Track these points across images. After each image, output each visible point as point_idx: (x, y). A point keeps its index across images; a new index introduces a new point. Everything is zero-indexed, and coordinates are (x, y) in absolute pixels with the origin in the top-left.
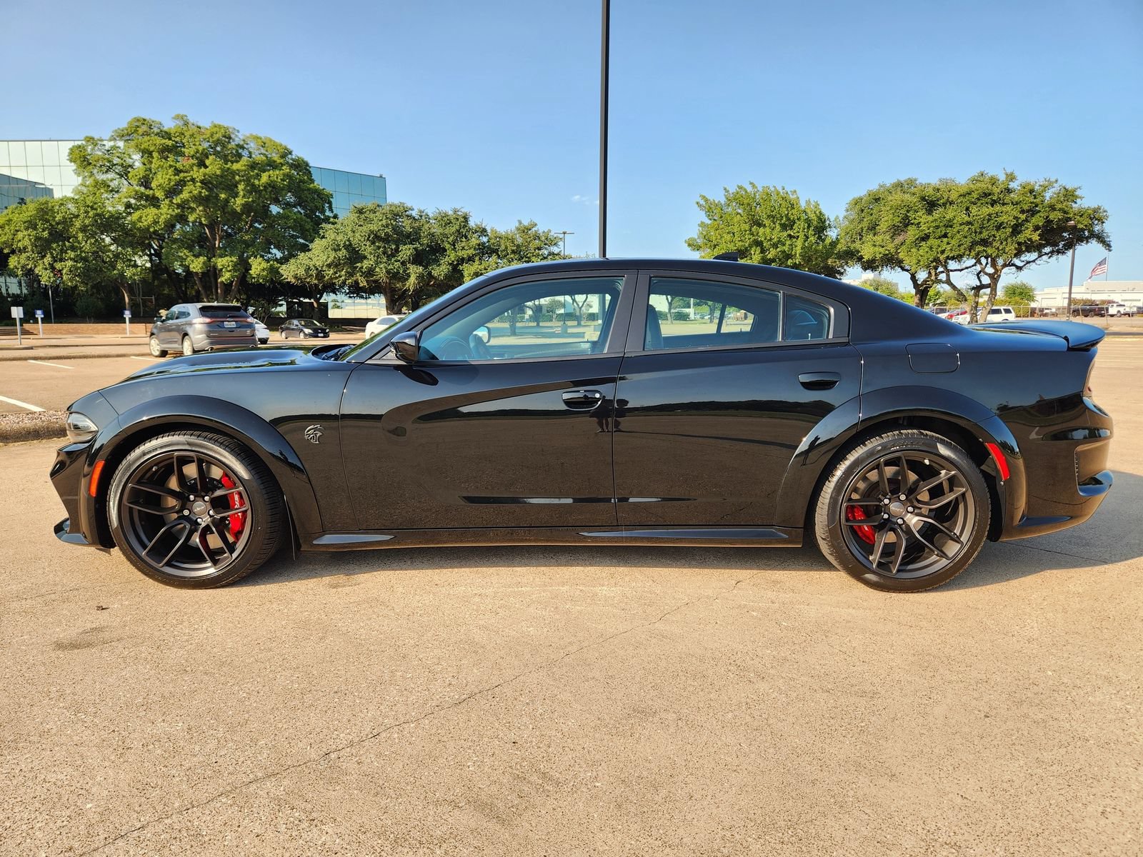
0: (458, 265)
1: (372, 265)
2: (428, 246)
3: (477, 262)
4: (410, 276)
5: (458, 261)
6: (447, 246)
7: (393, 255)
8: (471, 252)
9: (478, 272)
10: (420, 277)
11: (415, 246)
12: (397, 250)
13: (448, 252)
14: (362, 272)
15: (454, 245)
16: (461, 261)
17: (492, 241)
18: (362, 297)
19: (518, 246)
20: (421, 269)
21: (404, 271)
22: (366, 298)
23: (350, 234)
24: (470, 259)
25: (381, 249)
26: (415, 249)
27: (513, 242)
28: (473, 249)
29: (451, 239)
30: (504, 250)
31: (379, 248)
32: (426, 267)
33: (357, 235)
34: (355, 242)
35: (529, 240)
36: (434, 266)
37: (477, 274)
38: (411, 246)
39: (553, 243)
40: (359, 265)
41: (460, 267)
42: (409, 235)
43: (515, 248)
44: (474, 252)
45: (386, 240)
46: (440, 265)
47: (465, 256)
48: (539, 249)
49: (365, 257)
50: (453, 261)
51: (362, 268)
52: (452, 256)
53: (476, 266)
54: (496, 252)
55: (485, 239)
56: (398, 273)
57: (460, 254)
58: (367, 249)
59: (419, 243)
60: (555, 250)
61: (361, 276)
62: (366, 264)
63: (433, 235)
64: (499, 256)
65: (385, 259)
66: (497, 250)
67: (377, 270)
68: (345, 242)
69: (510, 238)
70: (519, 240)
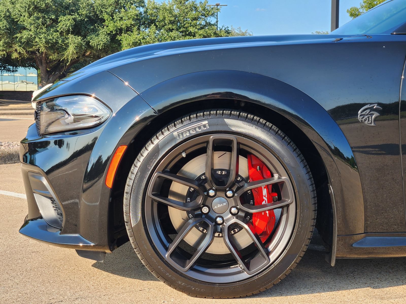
0: (116, 34)
1: (31, 36)
2: (87, 16)
3: (136, 33)
4: (68, 46)
5: (116, 31)
6: (106, 17)
7: (51, 26)
8: (129, 22)
9: (137, 42)
10: (79, 47)
11: (74, 17)
12: (56, 21)
13: (106, 23)
14: (21, 42)
15: (112, 16)
16: (120, 31)
17: (150, 12)
18: (9, 70)
19: (176, 16)
20: (79, 39)
21: (63, 41)
22: (13, 71)
23: (10, 6)
24: (129, 29)
25: (41, 20)
26: (74, 19)
27: (170, 13)
28: (131, 19)
29: (109, 10)
30: (162, 21)
31: (38, 18)
32: (84, 37)
33: (18, 6)
34: (14, 13)
35: (186, 10)
36: (93, 36)
37: (135, 44)
38: (69, 17)
39: (210, 14)
40: (19, 35)
41: (119, 37)
42: (67, 7)
43: (173, 19)
44: (133, 23)
45: (46, 11)
46: (98, 35)
47: (123, 27)
48: (195, 19)
49: (25, 28)
50: (112, 32)
51: (21, 38)
52: (111, 26)
53: (135, 36)
54: (153, 22)
55: (142, 10)
56: (57, 43)
57: (119, 24)
58: (26, 21)
59: (78, 14)
60: (212, 20)
61: (20, 46)
62: (25, 35)
63: (92, 5)
64: (157, 26)
65: (44, 30)
66: (154, 20)
67: (37, 40)
68: (6, 13)
69: (168, 8)
70: (176, 12)
